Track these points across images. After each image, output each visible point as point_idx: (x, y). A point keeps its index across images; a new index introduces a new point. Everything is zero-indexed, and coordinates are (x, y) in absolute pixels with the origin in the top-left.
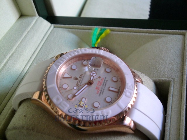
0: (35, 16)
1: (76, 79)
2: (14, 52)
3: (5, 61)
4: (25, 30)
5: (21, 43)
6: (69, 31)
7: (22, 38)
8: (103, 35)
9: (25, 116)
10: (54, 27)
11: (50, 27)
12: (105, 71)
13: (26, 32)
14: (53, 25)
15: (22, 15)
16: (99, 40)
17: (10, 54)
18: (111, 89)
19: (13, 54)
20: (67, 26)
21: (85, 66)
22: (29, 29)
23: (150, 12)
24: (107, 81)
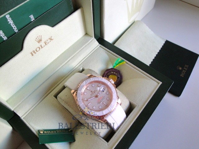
0: (92, 37)
1: (92, 92)
2: (74, 56)
3: (69, 60)
4: (84, 45)
5: (79, 51)
6: (106, 52)
7: (81, 49)
8: (121, 64)
9: (66, 96)
10: (100, 46)
11: (98, 46)
12: (106, 93)
13: (84, 46)
14: (100, 45)
15: (86, 34)
16: (118, 65)
17: (72, 56)
18: (104, 103)
19: (73, 57)
20: (106, 49)
21: (99, 87)
22: (87, 44)
23: (161, 48)
24: (104, 98)
